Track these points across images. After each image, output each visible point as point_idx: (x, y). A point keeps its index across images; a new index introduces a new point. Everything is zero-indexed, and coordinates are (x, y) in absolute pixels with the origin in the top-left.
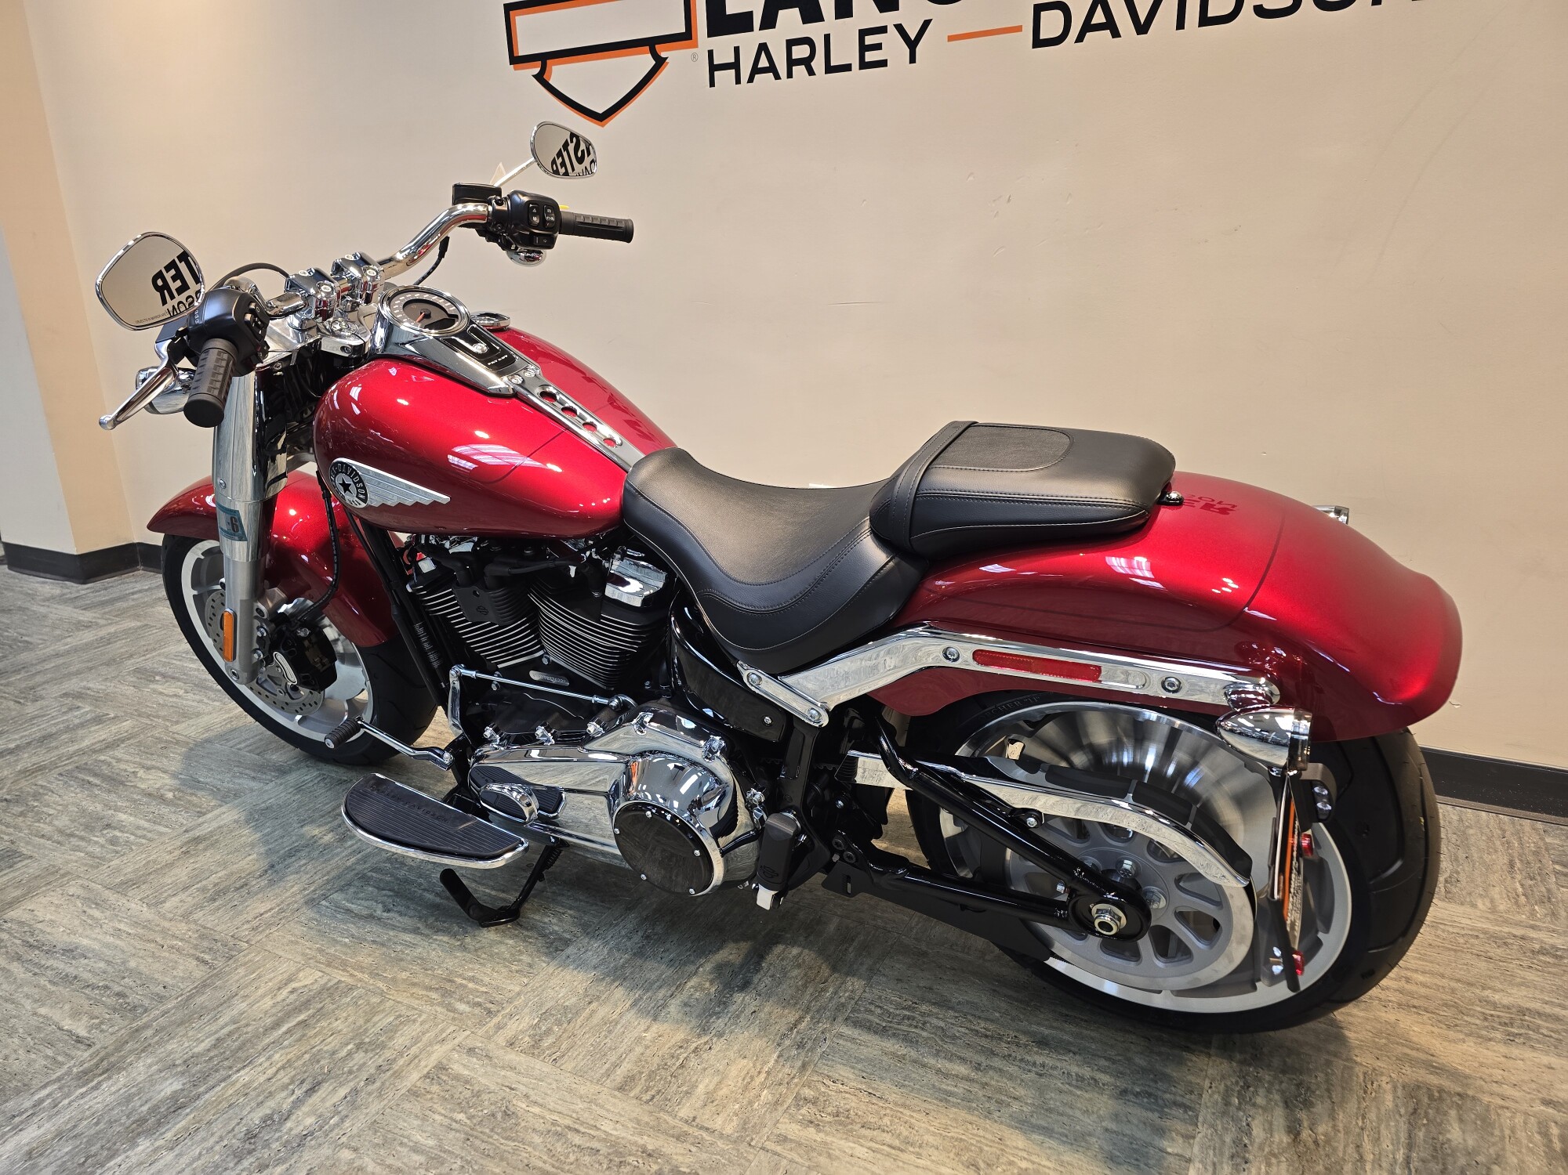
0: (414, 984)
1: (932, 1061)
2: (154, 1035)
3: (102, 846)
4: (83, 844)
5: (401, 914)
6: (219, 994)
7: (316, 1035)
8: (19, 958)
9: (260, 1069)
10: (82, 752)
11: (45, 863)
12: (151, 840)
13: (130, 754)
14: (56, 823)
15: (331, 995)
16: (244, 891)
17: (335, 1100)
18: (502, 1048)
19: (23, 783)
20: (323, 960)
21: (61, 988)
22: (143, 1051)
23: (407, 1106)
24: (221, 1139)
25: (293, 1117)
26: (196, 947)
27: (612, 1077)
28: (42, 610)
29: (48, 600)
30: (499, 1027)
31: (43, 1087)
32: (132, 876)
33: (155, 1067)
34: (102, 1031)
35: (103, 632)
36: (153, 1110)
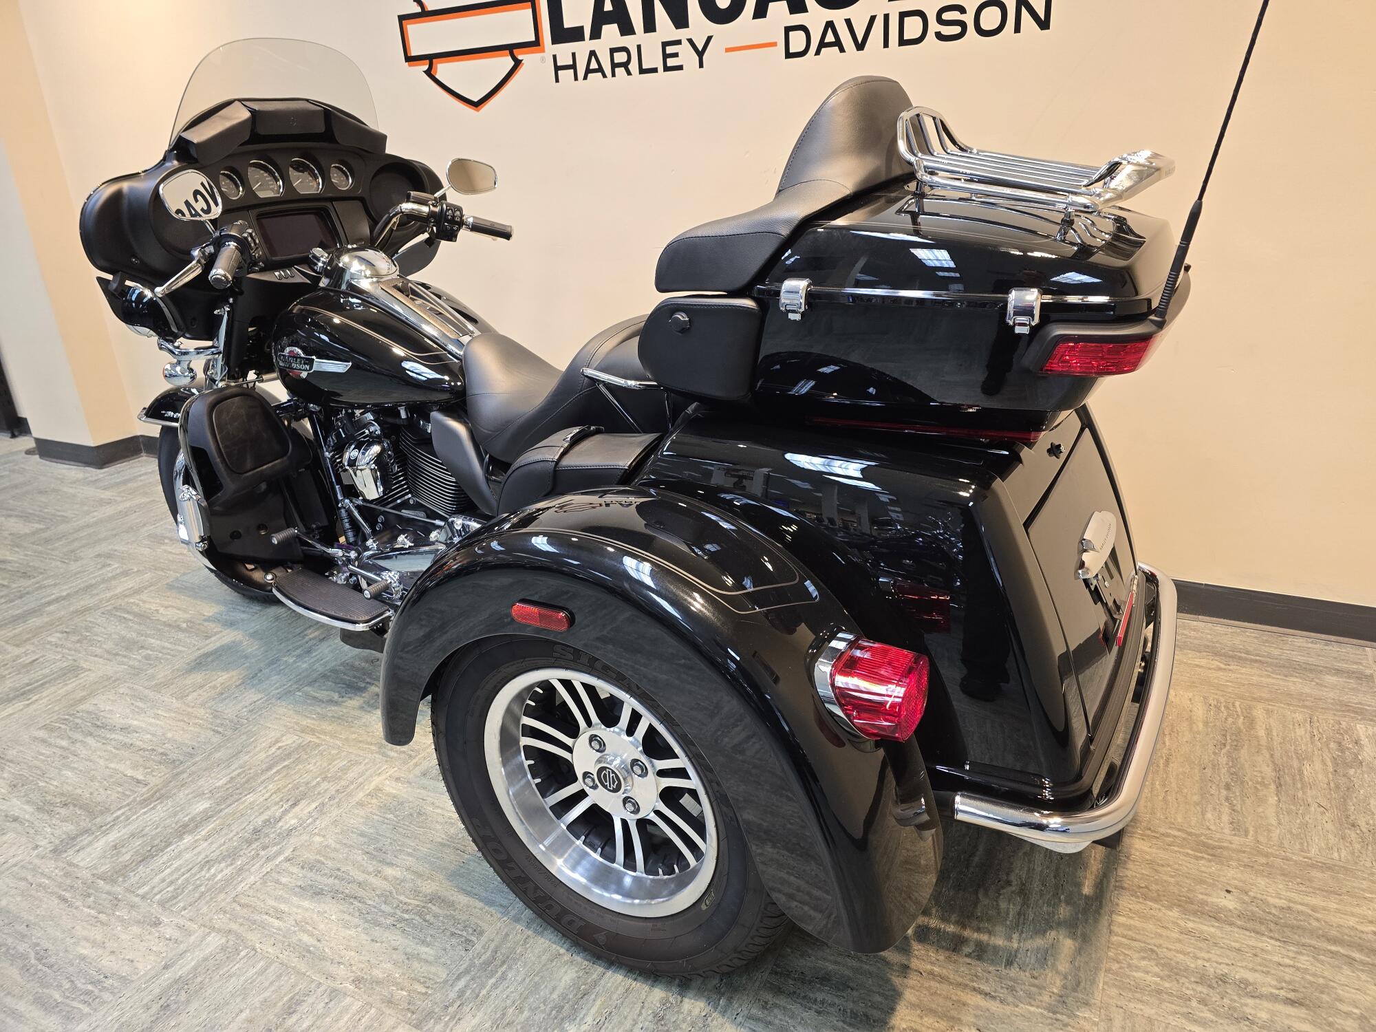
0: (360, 742)
2: (189, 777)
3: (140, 661)
4: (125, 660)
5: (351, 698)
6: (230, 751)
7: (295, 774)
8: (91, 734)
9: (260, 794)
10: (117, 597)
11: (100, 673)
12: (173, 656)
13: (152, 597)
14: (105, 646)
15: (305, 750)
16: (242, 688)
17: (310, 809)
18: (418, 777)
19: (76, 619)
20: (299, 728)
21: (123, 752)
22: (182, 786)
23: (356, 811)
24: (238, 833)
25: (283, 820)
26: (212, 724)
28: (72, 491)
29: (75, 483)
30: (416, 765)
31: (119, 809)
32: (163, 680)
33: (190, 796)
34: (153, 776)
35: (121, 507)
36: (192, 820)
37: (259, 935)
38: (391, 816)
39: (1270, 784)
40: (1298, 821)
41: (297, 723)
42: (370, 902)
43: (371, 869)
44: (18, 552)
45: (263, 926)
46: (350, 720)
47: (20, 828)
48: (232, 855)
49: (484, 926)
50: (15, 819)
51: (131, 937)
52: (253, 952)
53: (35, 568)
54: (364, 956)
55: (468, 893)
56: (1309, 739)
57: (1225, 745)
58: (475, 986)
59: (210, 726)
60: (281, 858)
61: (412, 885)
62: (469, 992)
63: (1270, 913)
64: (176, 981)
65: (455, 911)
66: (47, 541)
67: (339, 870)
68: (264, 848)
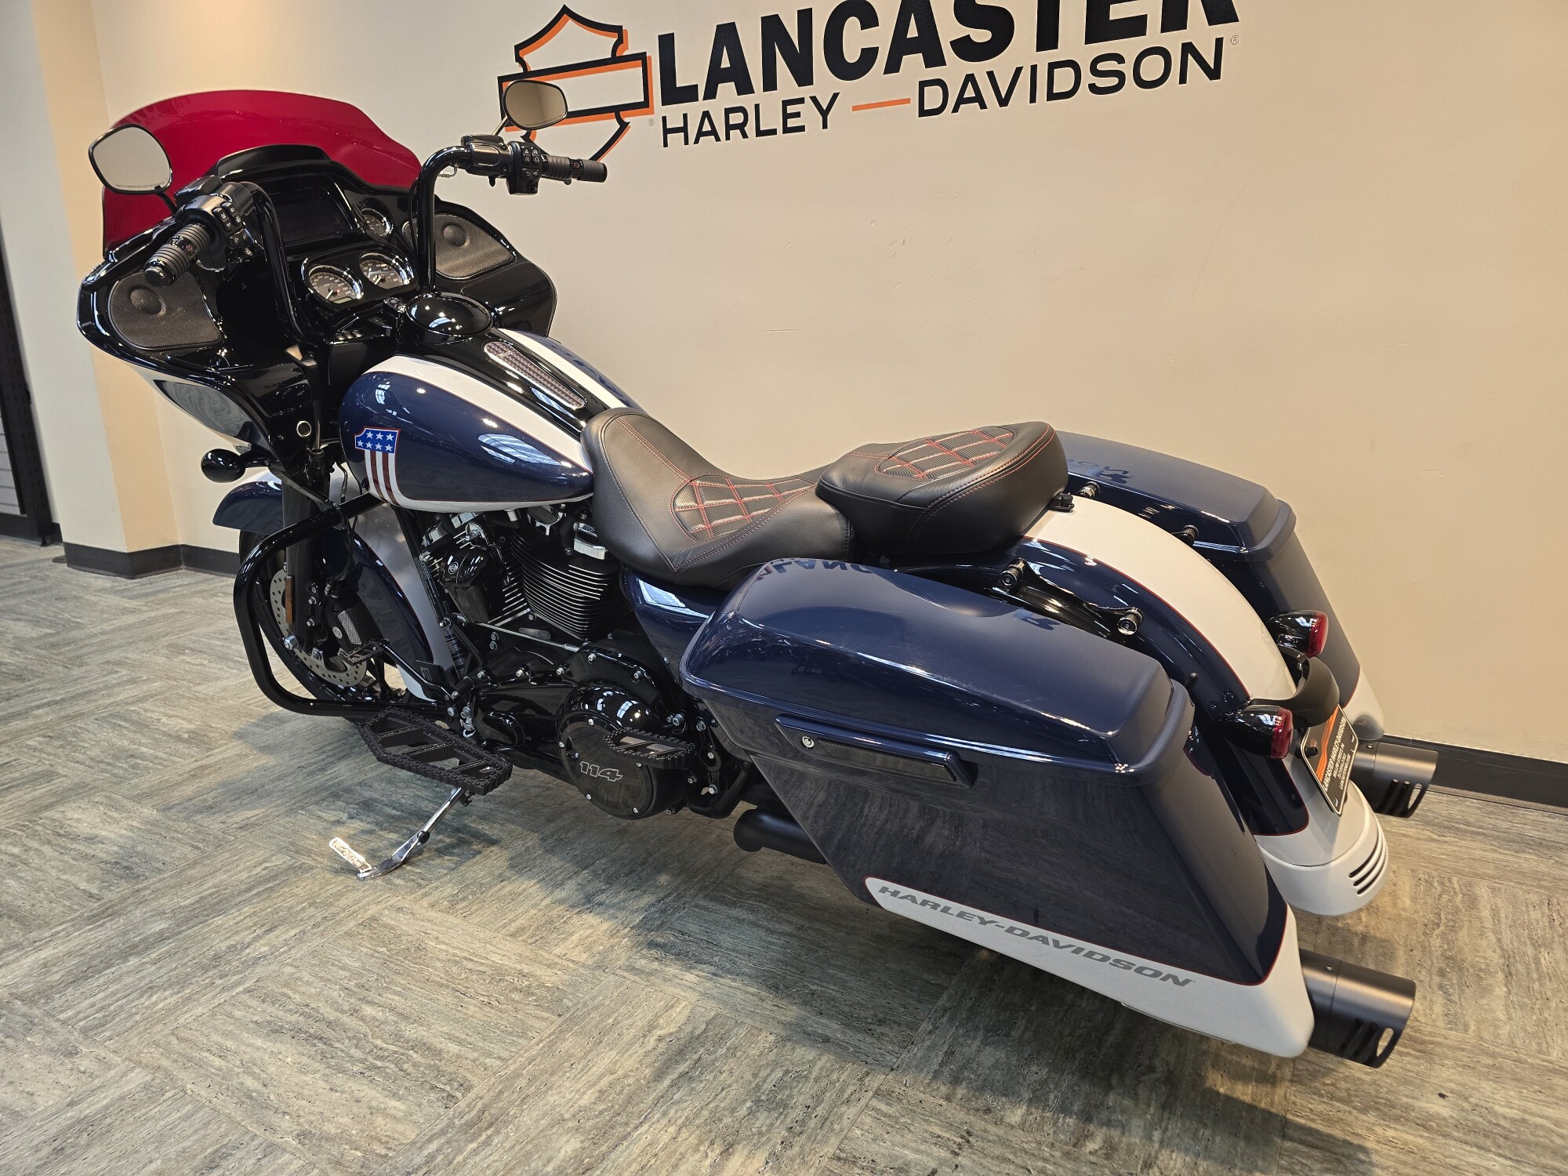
1: (765, 923)
2: (151, 894)
3: (125, 770)
4: (109, 768)
5: (361, 820)
6: (206, 869)
7: (279, 897)
8: (49, 842)
9: (231, 916)
10: (116, 704)
11: (77, 780)
12: (165, 766)
13: (156, 706)
14: (89, 753)
15: (294, 872)
16: (237, 802)
17: (286, 937)
18: (425, 908)
19: (65, 725)
20: (292, 849)
21: (81, 863)
22: (141, 903)
23: (342, 942)
24: (194, 958)
25: (252, 946)
26: (192, 838)
27: (508, 928)
28: (94, 599)
29: (100, 591)
31: (61, 924)
32: (148, 791)
33: (149, 914)
35: (145, 616)
36: (144, 939)
37: (193, 1075)
38: (384, 949)
39: (1496, 972)
40: (1534, 1018)
41: (292, 844)
42: (337, 1045)
43: (346, 1008)
44: (17, 655)
45: (200, 1064)
48: (183, 982)
49: (474, 1080)
51: (39, 1066)
52: (182, 1094)
53: (32, 672)
54: (318, 1106)
55: (460, 1043)
56: (1547, 924)
57: (1438, 925)
58: (449, 1150)
59: (189, 841)
60: (240, 989)
61: (393, 1028)
62: (440, 1158)
63: (1497, 1125)
64: (79, 1121)
65: (440, 1061)
66: (53, 645)
67: (307, 1006)
68: (222, 977)
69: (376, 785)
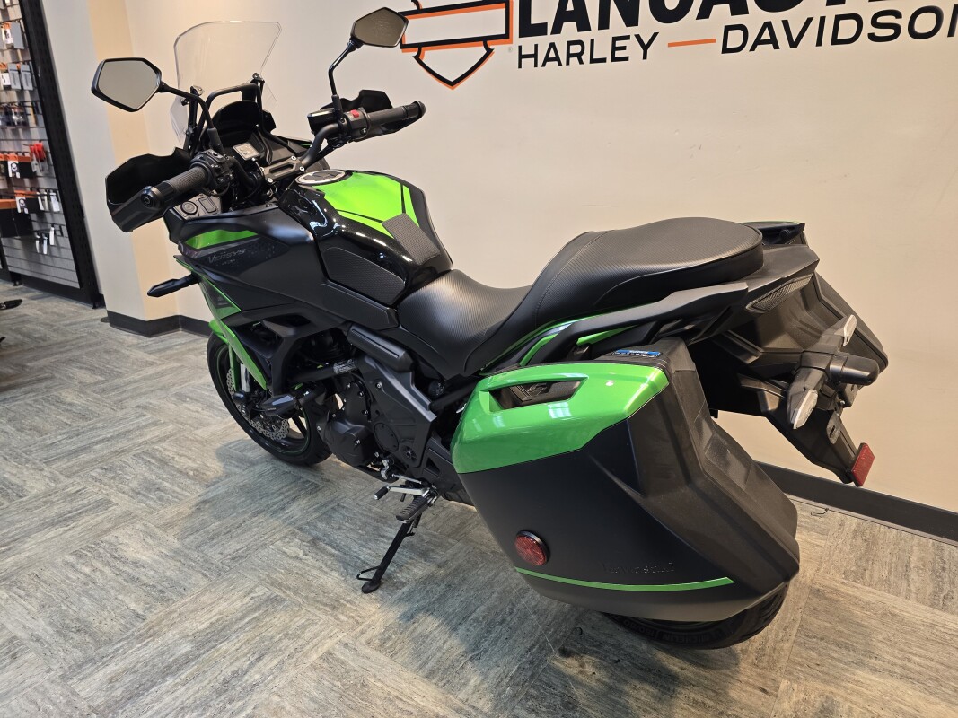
0: (318, 601)
2: (178, 617)
3: (155, 501)
4: (144, 499)
5: (313, 558)
6: (213, 596)
7: (263, 627)
8: (109, 564)
9: (232, 643)
10: (146, 443)
11: (124, 509)
12: (180, 500)
13: (171, 446)
14: (131, 485)
15: (272, 603)
16: (229, 536)
17: (271, 666)
18: (363, 645)
19: (114, 459)
20: (269, 581)
21: (130, 585)
22: (172, 626)
23: (310, 674)
24: (210, 681)
25: (248, 673)
26: (202, 567)
27: (423, 670)
28: (127, 352)
29: (130, 346)
30: (362, 632)
31: (119, 641)
32: (170, 521)
33: (178, 636)
34: (151, 612)
35: (159, 369)
36: (176, 661)
38: (339, 684)
41: (267, 576)
44: (82, 398)
46: (311, 578)
47: (40, 649)
48: (203, 705)
50: (38, 640)
53: (92, 412)
59: (200, 569)
60: (243, 714)
66: (104, 391)
68: (231, 701)
69: (319, 525)
